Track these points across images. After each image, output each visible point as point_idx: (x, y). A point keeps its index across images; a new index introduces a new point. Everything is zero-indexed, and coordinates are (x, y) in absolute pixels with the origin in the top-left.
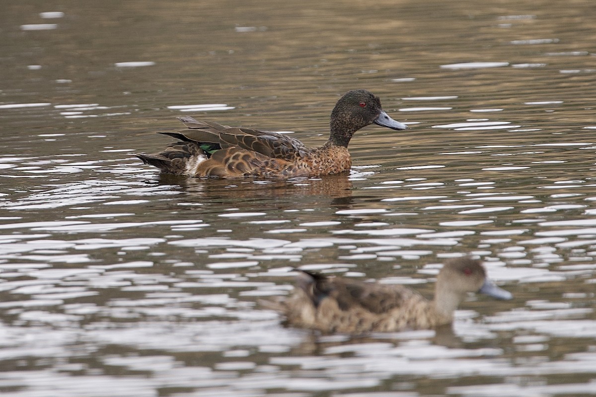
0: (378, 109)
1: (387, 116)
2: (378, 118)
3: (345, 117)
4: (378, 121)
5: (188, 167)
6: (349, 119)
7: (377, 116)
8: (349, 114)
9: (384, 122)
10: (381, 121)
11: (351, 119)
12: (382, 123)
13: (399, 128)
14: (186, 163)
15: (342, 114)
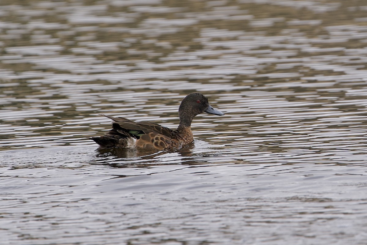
0: (207, 104)
1: (212, 107)
2: (207, 109)
3: (189, 109)
4: (207, 110)
5: (129, 144)
6: (191, 110)
7: (207, 108)
8: (191, 107)
9: (211, 111)
10: (209, 111)
11: (193, 110)
12: (210, 112)
13: (220, 114)
14: (127, 142)
15: (187, 107)
